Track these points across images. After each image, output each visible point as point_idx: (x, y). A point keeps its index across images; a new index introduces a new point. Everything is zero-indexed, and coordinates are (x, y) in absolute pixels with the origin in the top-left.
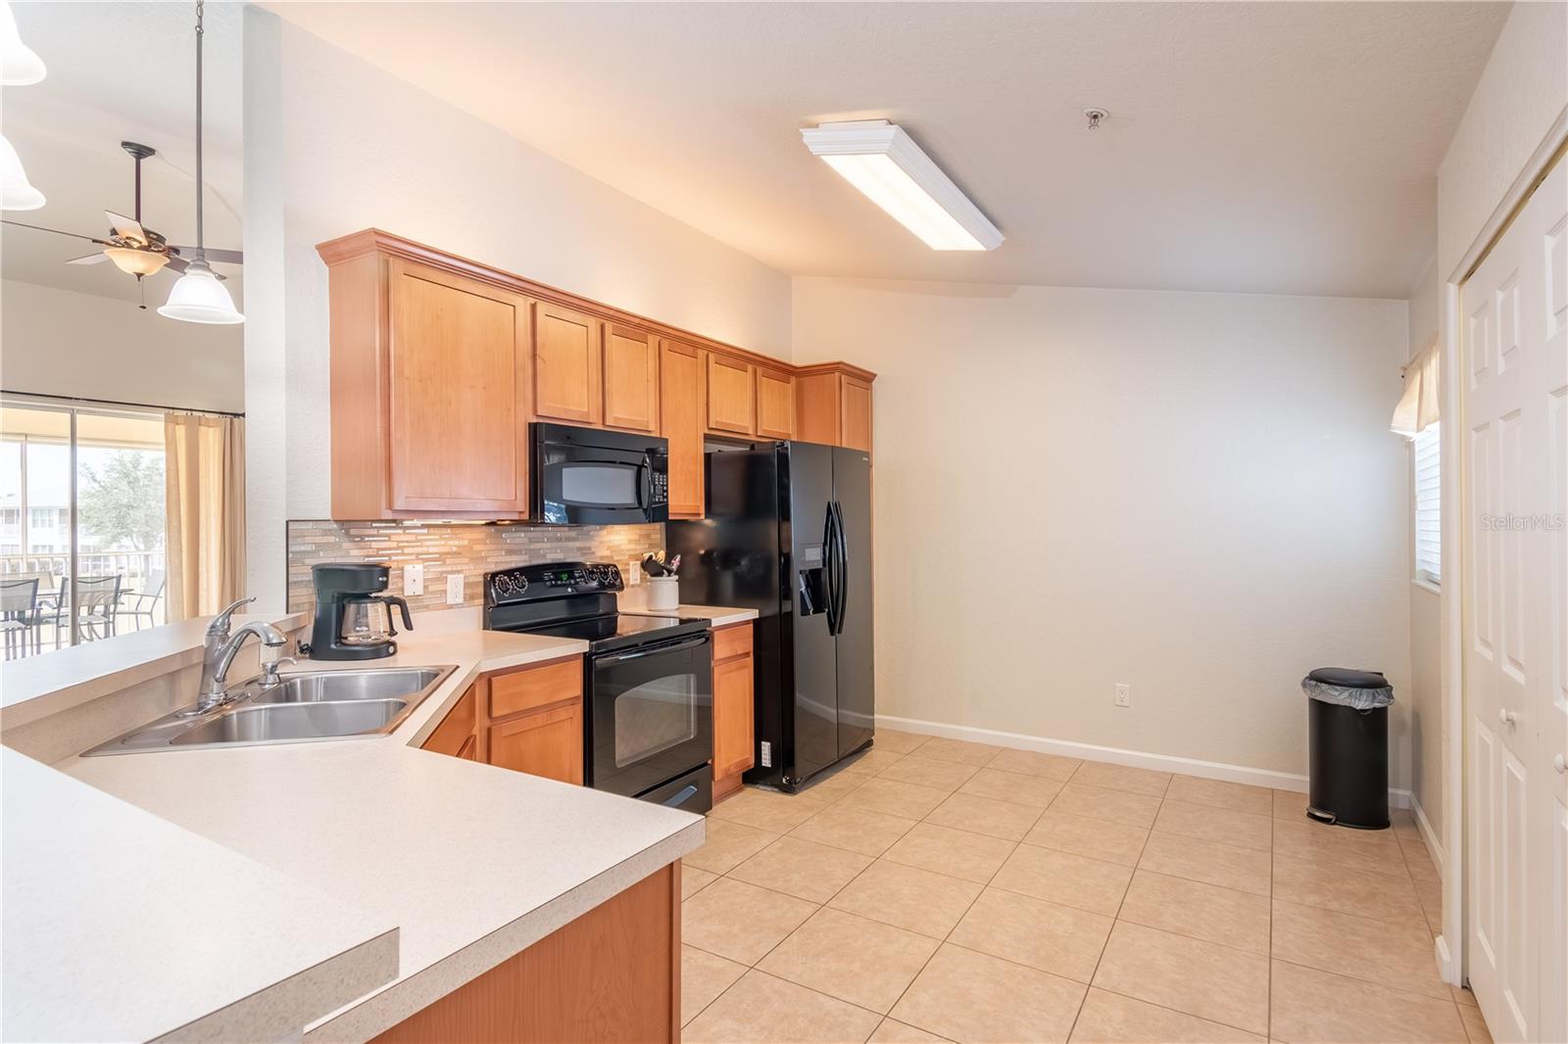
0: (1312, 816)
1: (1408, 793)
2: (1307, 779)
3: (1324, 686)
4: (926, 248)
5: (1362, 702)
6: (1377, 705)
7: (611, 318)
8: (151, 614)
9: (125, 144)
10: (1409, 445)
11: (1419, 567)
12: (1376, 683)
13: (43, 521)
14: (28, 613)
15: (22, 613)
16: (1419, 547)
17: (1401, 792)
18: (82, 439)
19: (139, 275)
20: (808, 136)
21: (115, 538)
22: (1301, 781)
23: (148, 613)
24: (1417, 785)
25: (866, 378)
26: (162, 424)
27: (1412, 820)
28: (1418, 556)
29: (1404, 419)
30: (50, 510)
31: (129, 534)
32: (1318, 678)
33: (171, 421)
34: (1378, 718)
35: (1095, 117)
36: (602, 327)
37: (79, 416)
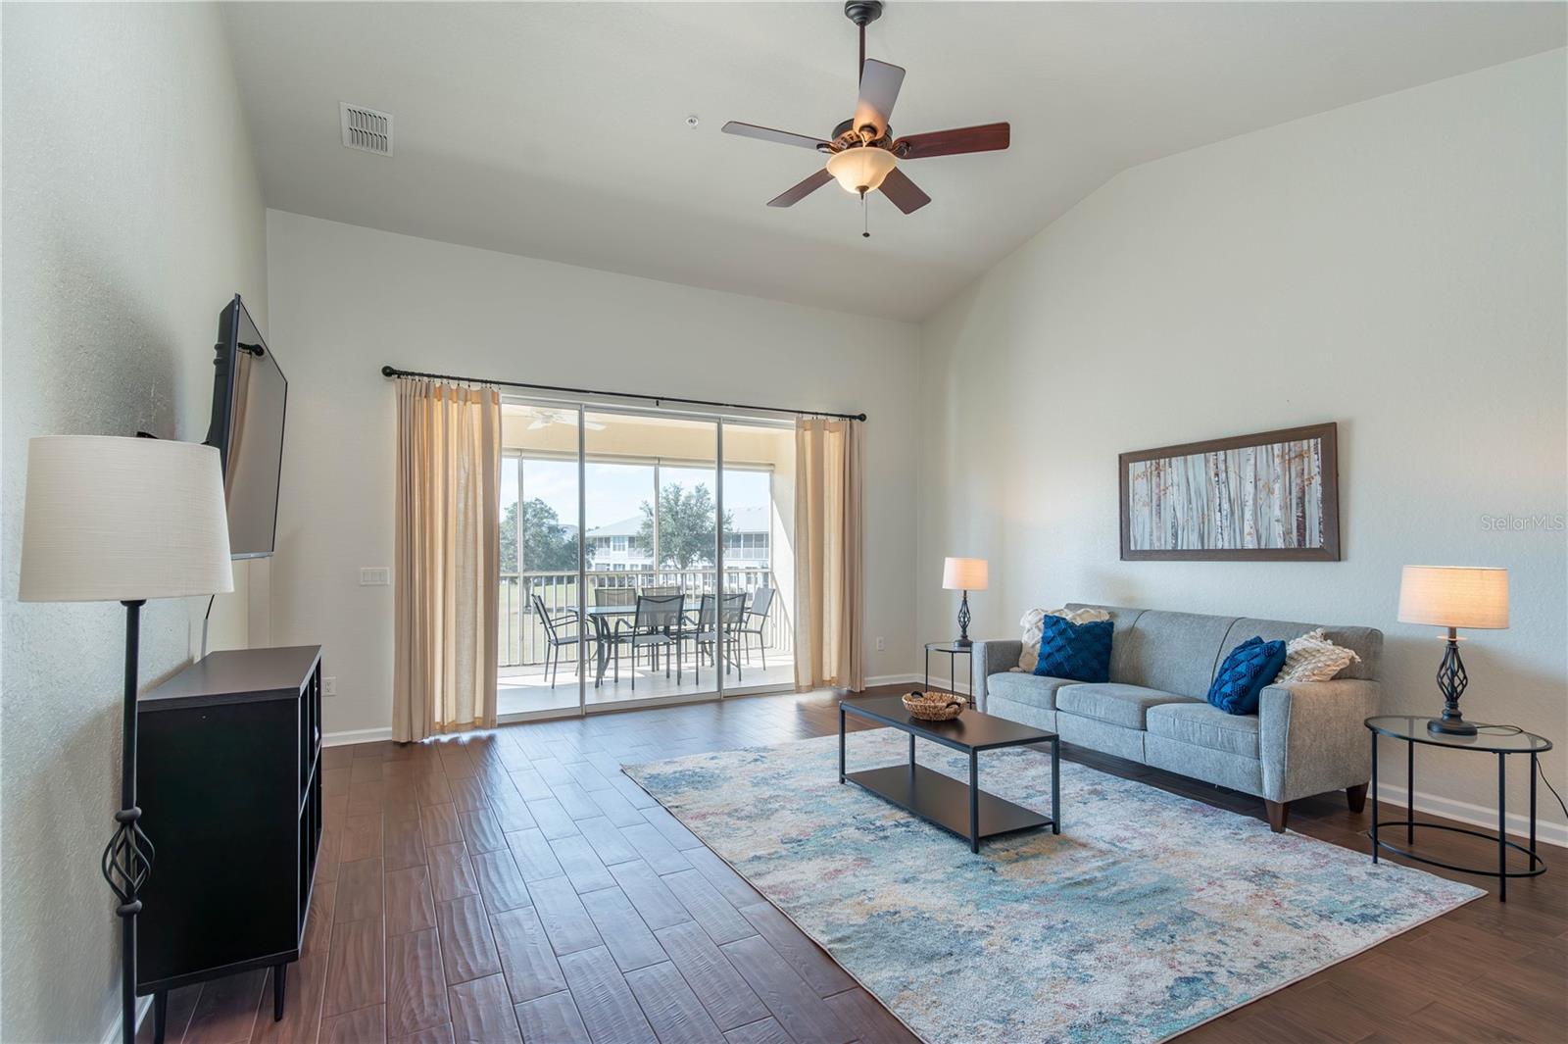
8: (760, 633)
13: (614, 546)
14: (674, 628)
15: (667, 628)
19: (863, 190)
21: (662, 560)
23: (758, 632)
30: (623, 537)
31: (671, 556)
33: (800, 426)
37: (725, 427)
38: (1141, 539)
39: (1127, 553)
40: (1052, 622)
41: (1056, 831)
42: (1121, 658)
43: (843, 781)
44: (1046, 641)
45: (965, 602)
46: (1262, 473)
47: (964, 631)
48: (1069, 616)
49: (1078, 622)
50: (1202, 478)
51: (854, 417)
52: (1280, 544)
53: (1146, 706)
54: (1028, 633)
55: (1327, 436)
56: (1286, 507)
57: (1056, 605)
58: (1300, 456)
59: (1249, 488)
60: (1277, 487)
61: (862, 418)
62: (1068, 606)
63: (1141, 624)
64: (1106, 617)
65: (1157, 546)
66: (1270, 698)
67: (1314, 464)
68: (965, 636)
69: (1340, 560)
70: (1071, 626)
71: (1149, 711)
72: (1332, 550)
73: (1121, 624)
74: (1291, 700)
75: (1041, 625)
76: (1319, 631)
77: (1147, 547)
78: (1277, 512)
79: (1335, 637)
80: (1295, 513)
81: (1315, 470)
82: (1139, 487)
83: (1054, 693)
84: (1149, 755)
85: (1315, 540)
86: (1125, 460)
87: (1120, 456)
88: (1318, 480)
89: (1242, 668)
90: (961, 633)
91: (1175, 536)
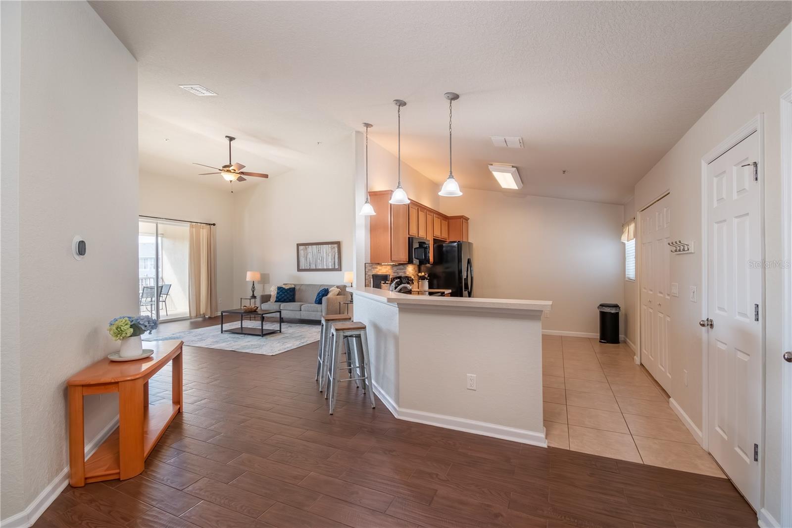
0: (600, 342)
1: (623, 336)
2: (599, 334)
3: (604, 307)
4: (501, 187)
5: (613, 311)
6: (617, 311)
7: (420, 206)
9: (227, 137)
10: (624, 244)
11: (627, 276)
12: (616, 306)
16: (626, 271)
17: (622, 336)
18: (141, 233)
19: (231, 181)
20: (490, 167)
22: (597, 335)
24: (626, 334)
25: (467, 219)
26: (188, 228)
27: (625, 342)
28: (626, 273)
29: (624, 238)
32: (602, 305)
33: (192, 227)
34: (617, 314)
35: (564, 171)
36: (418, 209)
37: (159, 225)
38: (302, 266)
39: (299, 270)
40: (280, 289)
41: (280, 332)
42: (297, 297)
43: (222, 333)
44: (278, 293)
45: (253, 285)
46: (327, 251)
47: (253, 293)
48: (284, 286)
49: (286, 288)
50: (316, 252)
51: (211, 224)
52: (331, 268)
53: (301, 305)
54: (273, 291)
55: (338, 244)
56: (332, 259)
57: (281, 285)
58: (334, 248)
59: (325, 254)
60: (330, 255)
61: (214, 225)
62: (284, 284)
63: (302, 288)
64: (293, 286)
65: (306, 268)
66: (324, 299)
67: (336, 249)
68: (253, 294)
69: (341, 271)
70: (284, 289)
71: (302, 307)
72: (340, 269)
73: (297, 288)
74: (328, 299)
75: (277, 289)
76: (335, 286)
77: (304, 268)
78: (330, 260)
79: (338, 287)
80: (333, 260)
81: (337, 251)
82: (302, 253)
83: (280, 306)
84: (302, 316)
85: (337, 267)
86: (298, 245)
87: (297, 244)
88: (337, 253)
89: (320, 295)
90: (252, 294)
91: (310, 265)
